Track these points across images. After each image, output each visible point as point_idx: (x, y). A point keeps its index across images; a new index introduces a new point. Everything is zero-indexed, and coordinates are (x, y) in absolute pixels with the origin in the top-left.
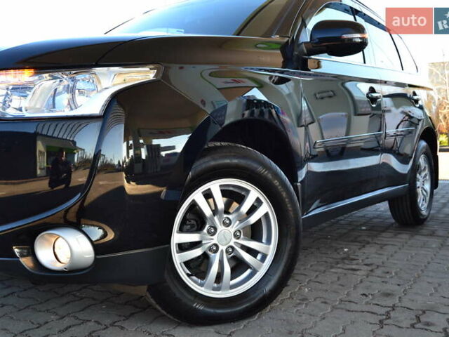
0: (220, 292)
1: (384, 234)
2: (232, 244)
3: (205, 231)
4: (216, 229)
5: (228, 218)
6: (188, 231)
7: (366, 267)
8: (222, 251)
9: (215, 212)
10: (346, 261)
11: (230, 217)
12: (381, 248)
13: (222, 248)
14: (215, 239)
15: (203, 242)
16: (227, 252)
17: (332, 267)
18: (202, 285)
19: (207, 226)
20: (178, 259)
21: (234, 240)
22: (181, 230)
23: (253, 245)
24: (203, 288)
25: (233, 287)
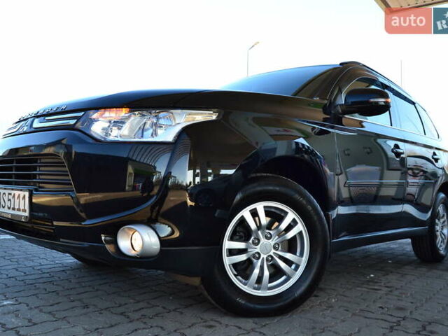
0: (260, 291)
1: (406, 267)
2: (271, 254)
3: (251, 241)
4: (259, 241)
5: (270, 233)
6: (237, 240)
7: (387, 289)
8: (263, 258)
9: (259, 227)
10: (371, 283)
11: (271, 232)
12: (402, 276)
13: (264, 256)
14: (258, 249)
15: (249, 250)
16: (267, 260)
17: (358, 287)
18: (245, 284)
19: (253, 238)
20: (228, 261)
21: (273, 251)
22: (232, 239)
23: (289, 256)
24: (246, 287)
25: (270, 289)
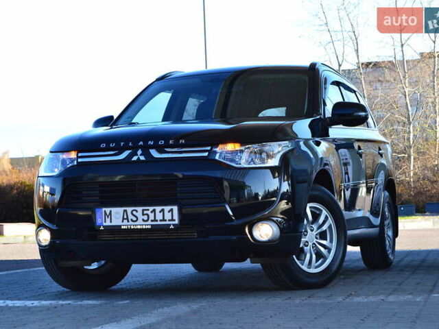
0: (311, 269)
2: (315, 242)
4: (307, 232)
5: (313, 227)
13: (310, 244)
14: (307, 238)
16: (313, 247)
21: (315, 240)
24: (303, 266)
25: (316, 267)
